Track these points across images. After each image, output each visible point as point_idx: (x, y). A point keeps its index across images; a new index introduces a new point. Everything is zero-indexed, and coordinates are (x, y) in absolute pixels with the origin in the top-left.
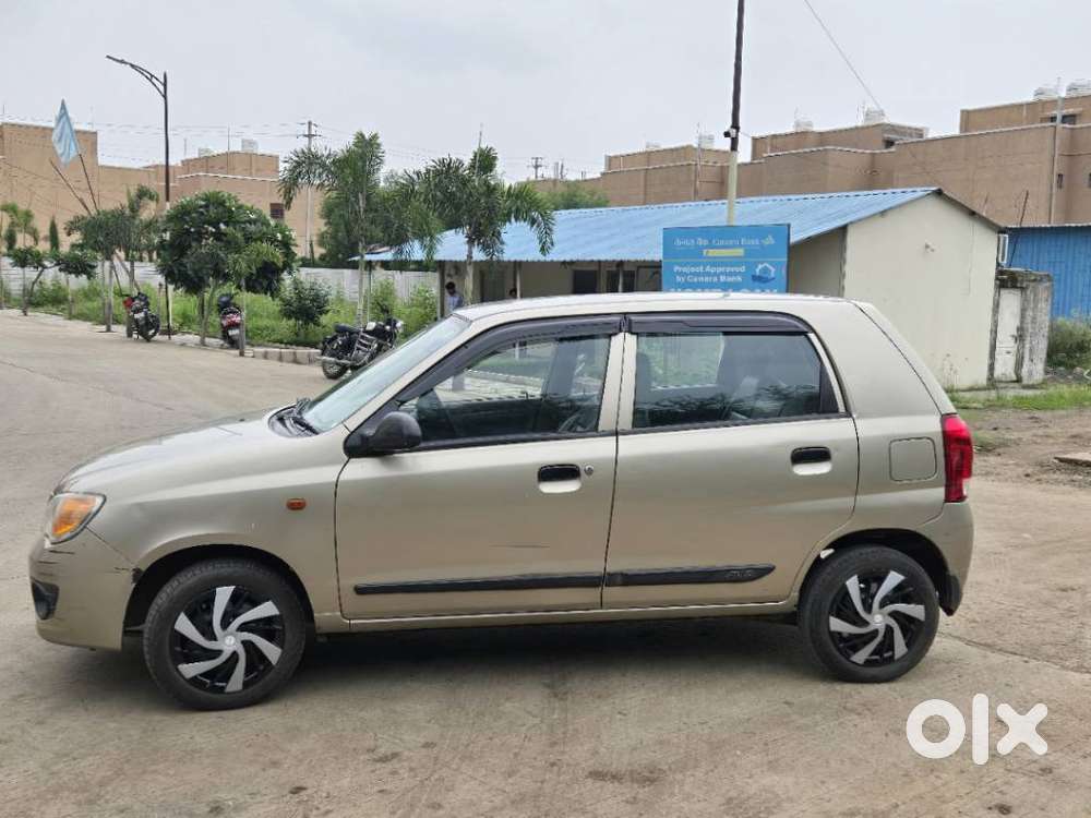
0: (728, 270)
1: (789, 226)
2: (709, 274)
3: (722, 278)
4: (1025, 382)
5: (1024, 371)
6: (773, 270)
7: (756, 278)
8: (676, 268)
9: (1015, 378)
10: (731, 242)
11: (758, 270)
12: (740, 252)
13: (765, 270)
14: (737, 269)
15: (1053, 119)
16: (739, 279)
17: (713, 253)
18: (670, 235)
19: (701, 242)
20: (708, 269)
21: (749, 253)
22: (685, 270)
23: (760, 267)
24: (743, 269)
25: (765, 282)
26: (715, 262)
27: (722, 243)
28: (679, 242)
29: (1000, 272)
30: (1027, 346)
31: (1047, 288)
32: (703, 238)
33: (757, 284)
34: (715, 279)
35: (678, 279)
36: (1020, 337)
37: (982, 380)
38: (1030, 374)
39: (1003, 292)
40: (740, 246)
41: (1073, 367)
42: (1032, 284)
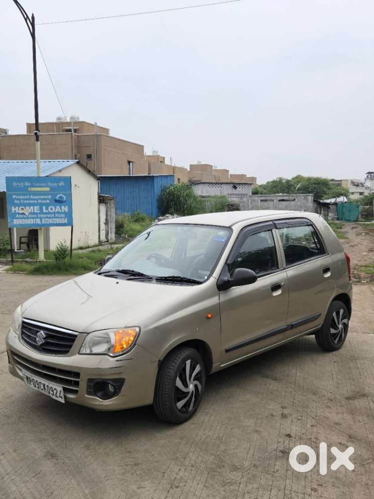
0: (42, 197)
1: (70, 177)
2: (32, 199)
3: (40, 201)
4: (110, 241)
5: (109, 238)
6: (65, 197)
7: (56, 201)
8: (14, 197)
9: (106, 241)
10: (43, 185)
11: (57, 197)
12: (48, 189)
13: (61, 197)
14: (47, 197)
15: (70, 130)
16: (48, 201)
17: (33, 189)
18: (9, 180)
19: (27, 184)
20: (32, 197)
21: (52, 189)
22: (19, 197)
23: (58, 196)
24: (50, 197)
25: (61, 203)
26: (35, 193)
27: (37, 185)
28: (15, 184)
29: (99, 197)
30: (109, 227)
31: (113, 203)
32: (28, 182)
33: (57, 203)
34: (36, 202)
35: (16, 201)
36: (106, 223)
37: (97, 242)
38: (111, 239)
39: (101, 204)
40: (47, 186)
41: (121, 234)
42: (109, 201)
